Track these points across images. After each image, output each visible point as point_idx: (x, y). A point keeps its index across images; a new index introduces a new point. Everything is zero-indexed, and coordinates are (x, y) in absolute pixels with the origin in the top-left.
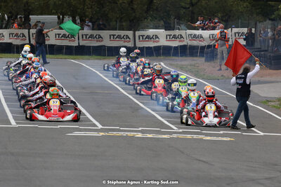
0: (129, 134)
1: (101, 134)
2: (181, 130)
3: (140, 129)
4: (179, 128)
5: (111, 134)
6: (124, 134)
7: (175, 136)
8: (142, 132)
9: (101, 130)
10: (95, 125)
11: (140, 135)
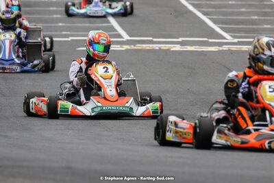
0: (163, 47)
1: (125, 47)
2: (236, 40)
3: (180, 39)
4: (234, 37)
5: (139, 46)
6: (156, 47)
7: (225, 48)
8: (182, 43)
9: (128, 43)
10: (119, 36)
11: (177, 48)
